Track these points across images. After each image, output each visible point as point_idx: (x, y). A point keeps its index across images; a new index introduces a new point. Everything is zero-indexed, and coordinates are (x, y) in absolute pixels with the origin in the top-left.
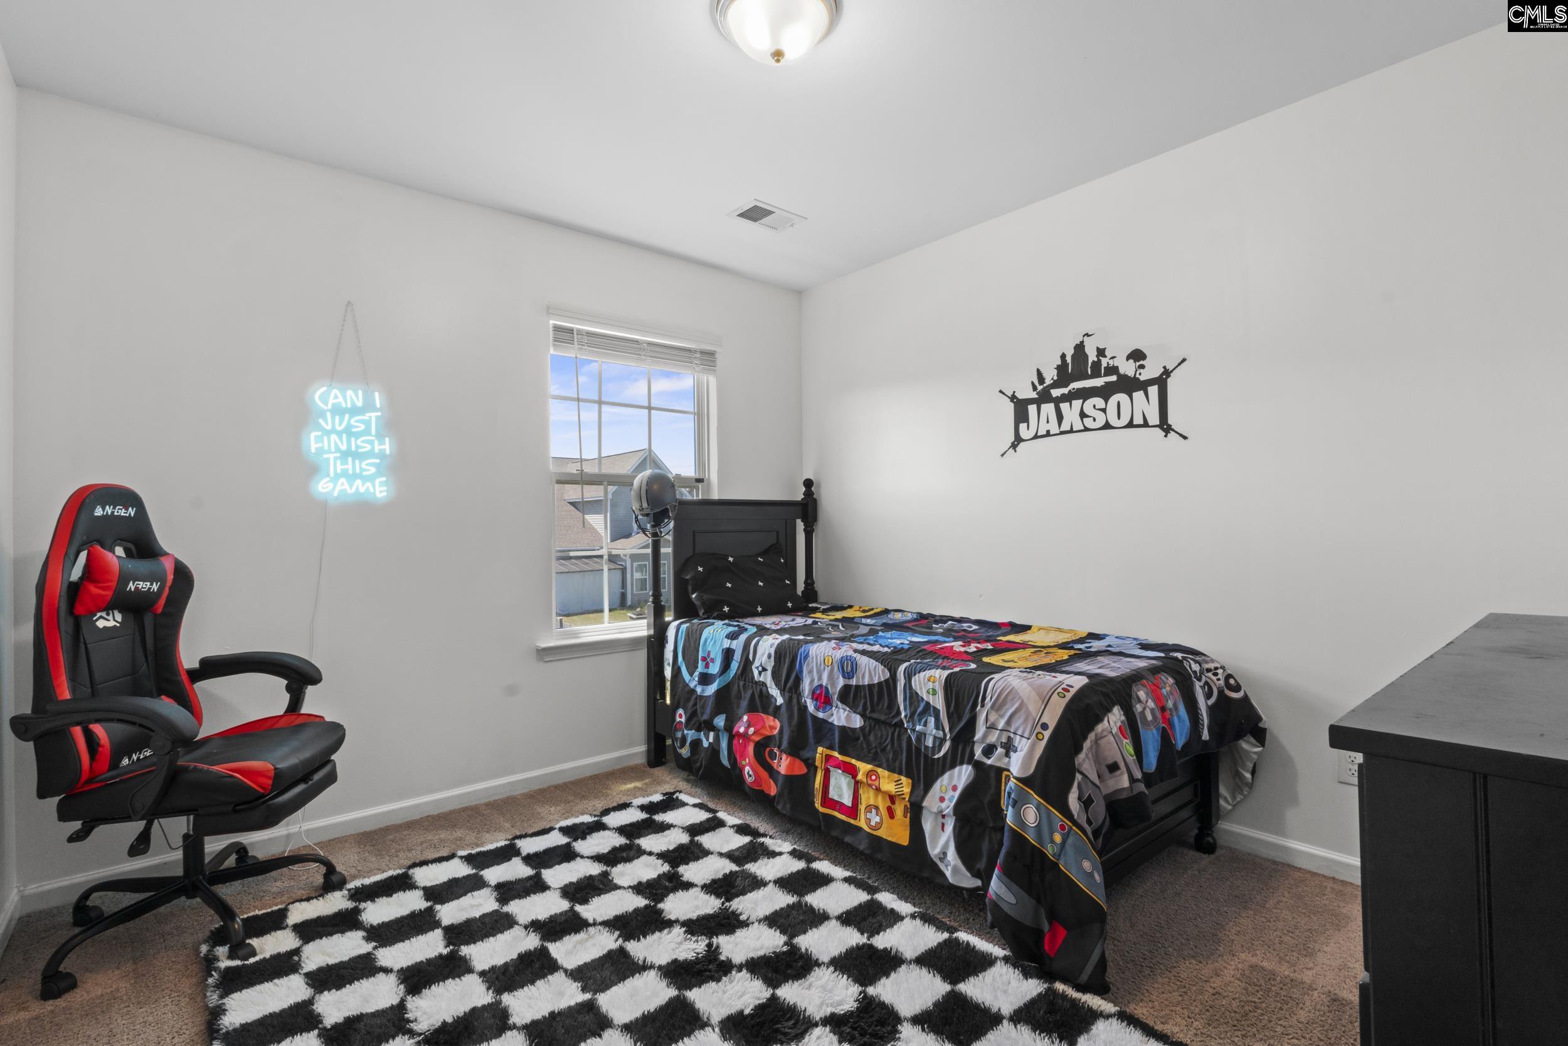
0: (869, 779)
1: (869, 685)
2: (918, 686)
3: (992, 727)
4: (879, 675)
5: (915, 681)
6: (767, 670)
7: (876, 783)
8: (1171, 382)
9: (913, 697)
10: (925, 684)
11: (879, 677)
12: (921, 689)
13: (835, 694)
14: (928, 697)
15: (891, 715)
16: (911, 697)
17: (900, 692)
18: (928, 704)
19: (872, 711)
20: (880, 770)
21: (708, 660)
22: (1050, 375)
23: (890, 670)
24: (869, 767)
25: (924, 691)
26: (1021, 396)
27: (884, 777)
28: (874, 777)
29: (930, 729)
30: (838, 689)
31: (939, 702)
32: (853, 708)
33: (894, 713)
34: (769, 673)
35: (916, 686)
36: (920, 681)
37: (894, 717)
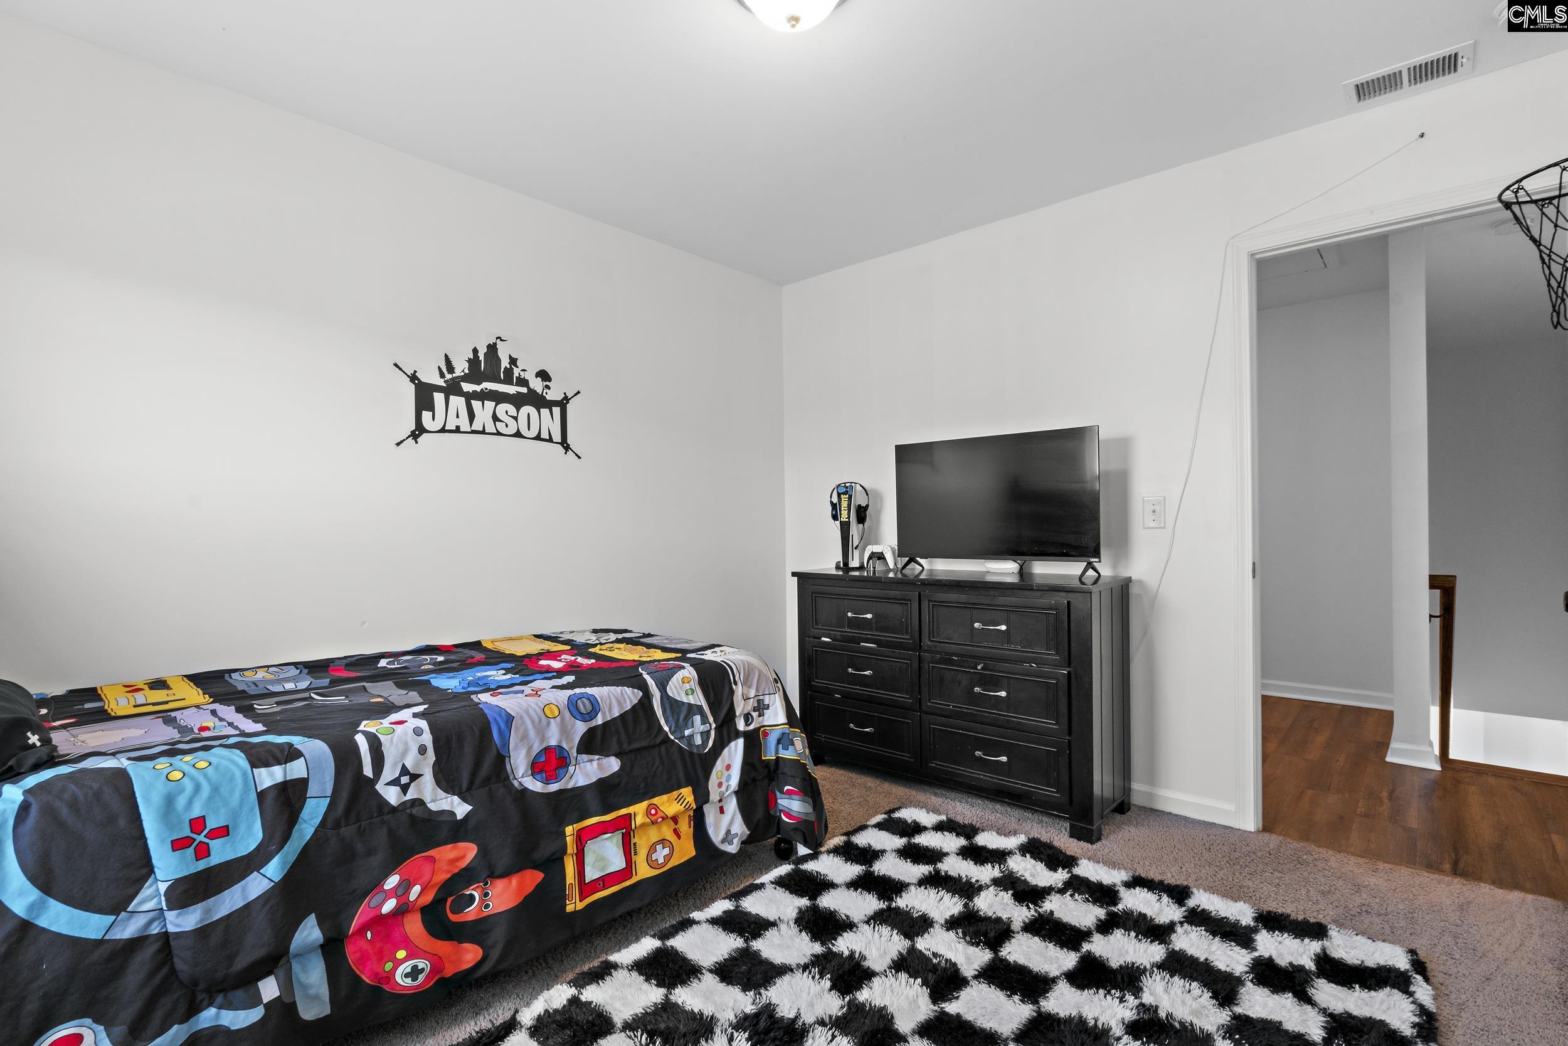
0: (650, 816)
1: (621, 716)
2: (675, 692)
3: (746, 699)
4: (629, 698)
5: (671, 689)
6: (419, 776)
7: (660, 814)
8: (570, 407)
9: (671, 705)
10: (680, 688)
11: (631, 701)
12: (679, 694)
13: (572, 748)
14: (688, 699)
15: (653, 735)
16: (671, 706)
17: (658, 706)
18: (690, 705)
19: (630, 743)
20: (656, 800)
21: (201, 838)
22: (461, 367)
23: (639, 688)
24: (645, 804)
25: (683, 694)
26: (425, 378)
27: (663, 803)
28: (653, 812)
29: (697, 728)
30: (577, 740)
31: (698, 699)
32: (604, 752)
33: (655, 732)
34: (428, 779)
35: (673, 693)
36: (675, 687)
37: (656, 736)
